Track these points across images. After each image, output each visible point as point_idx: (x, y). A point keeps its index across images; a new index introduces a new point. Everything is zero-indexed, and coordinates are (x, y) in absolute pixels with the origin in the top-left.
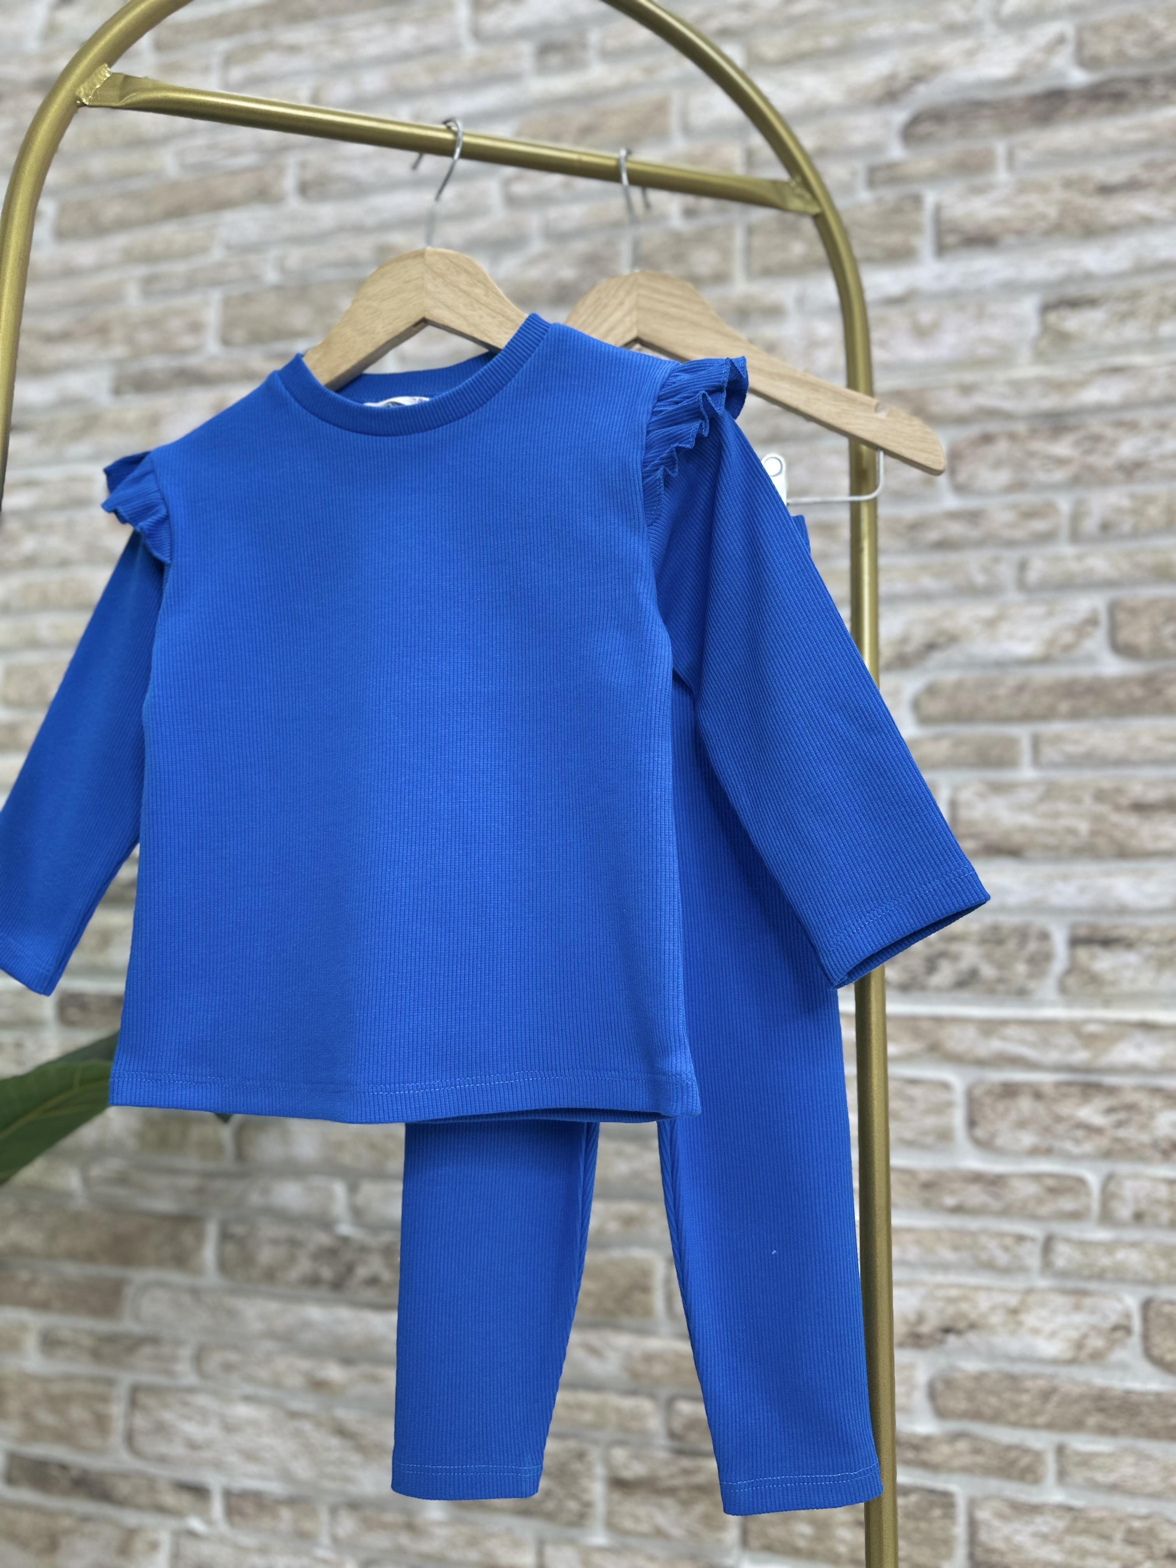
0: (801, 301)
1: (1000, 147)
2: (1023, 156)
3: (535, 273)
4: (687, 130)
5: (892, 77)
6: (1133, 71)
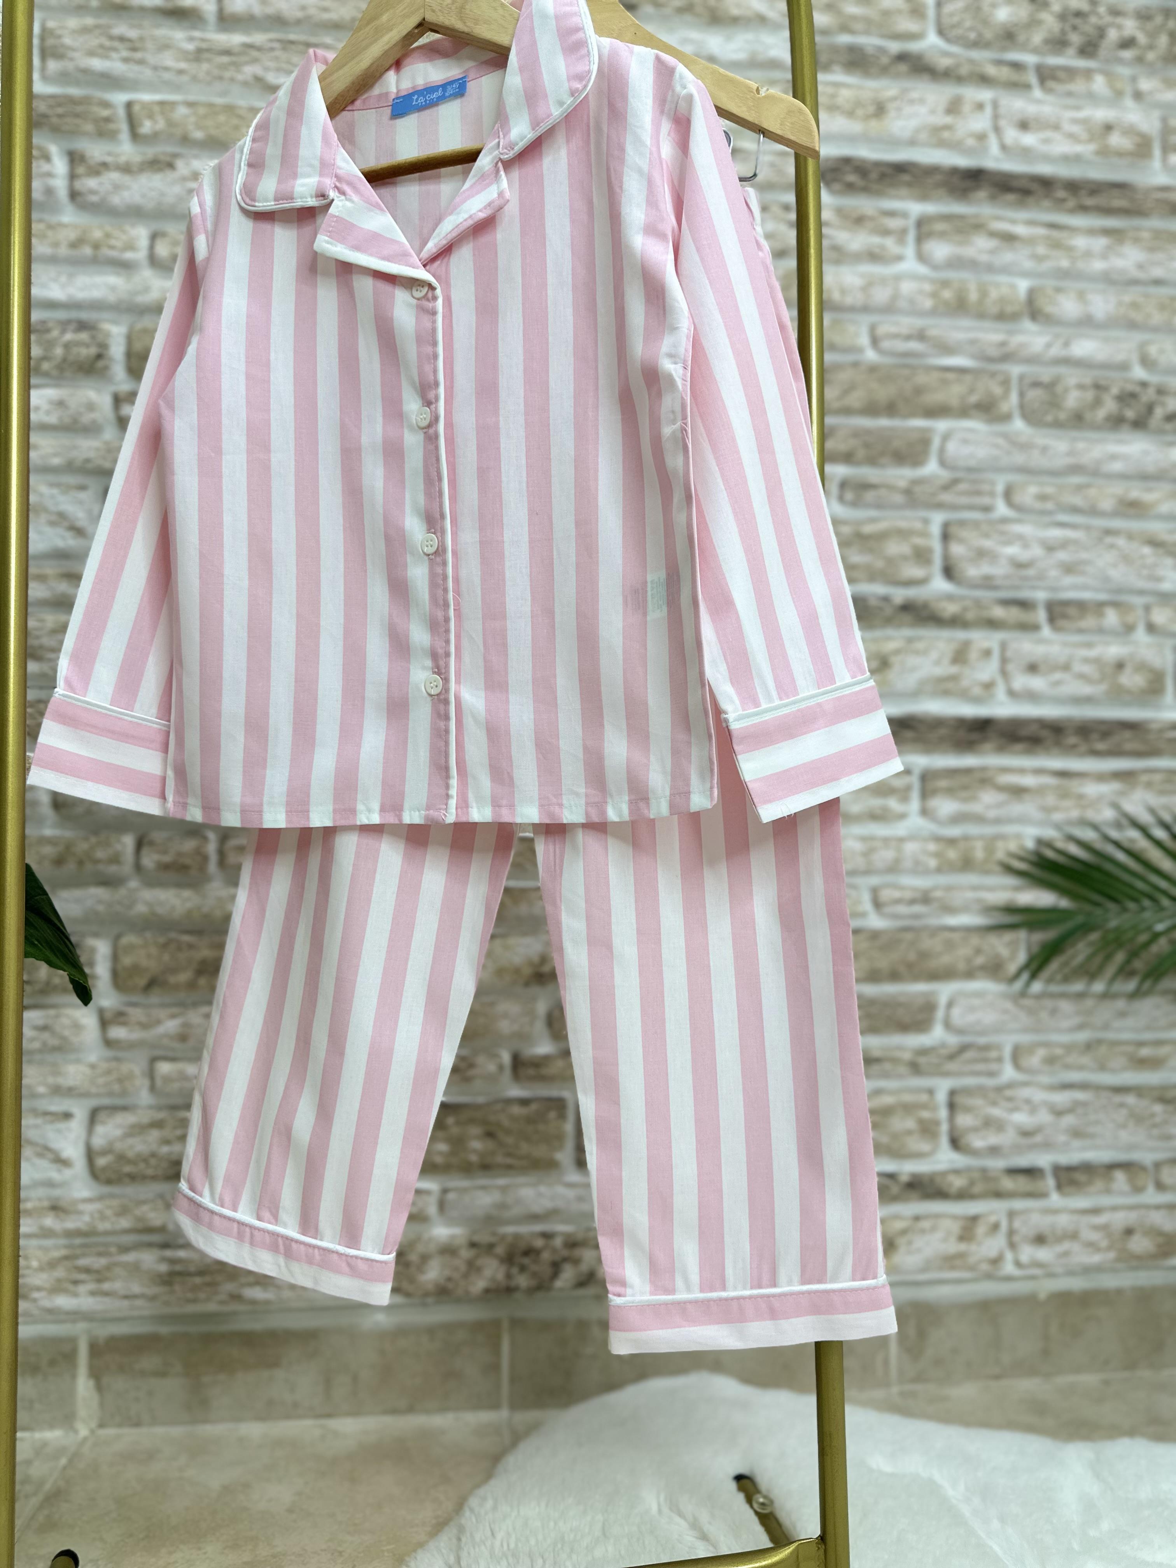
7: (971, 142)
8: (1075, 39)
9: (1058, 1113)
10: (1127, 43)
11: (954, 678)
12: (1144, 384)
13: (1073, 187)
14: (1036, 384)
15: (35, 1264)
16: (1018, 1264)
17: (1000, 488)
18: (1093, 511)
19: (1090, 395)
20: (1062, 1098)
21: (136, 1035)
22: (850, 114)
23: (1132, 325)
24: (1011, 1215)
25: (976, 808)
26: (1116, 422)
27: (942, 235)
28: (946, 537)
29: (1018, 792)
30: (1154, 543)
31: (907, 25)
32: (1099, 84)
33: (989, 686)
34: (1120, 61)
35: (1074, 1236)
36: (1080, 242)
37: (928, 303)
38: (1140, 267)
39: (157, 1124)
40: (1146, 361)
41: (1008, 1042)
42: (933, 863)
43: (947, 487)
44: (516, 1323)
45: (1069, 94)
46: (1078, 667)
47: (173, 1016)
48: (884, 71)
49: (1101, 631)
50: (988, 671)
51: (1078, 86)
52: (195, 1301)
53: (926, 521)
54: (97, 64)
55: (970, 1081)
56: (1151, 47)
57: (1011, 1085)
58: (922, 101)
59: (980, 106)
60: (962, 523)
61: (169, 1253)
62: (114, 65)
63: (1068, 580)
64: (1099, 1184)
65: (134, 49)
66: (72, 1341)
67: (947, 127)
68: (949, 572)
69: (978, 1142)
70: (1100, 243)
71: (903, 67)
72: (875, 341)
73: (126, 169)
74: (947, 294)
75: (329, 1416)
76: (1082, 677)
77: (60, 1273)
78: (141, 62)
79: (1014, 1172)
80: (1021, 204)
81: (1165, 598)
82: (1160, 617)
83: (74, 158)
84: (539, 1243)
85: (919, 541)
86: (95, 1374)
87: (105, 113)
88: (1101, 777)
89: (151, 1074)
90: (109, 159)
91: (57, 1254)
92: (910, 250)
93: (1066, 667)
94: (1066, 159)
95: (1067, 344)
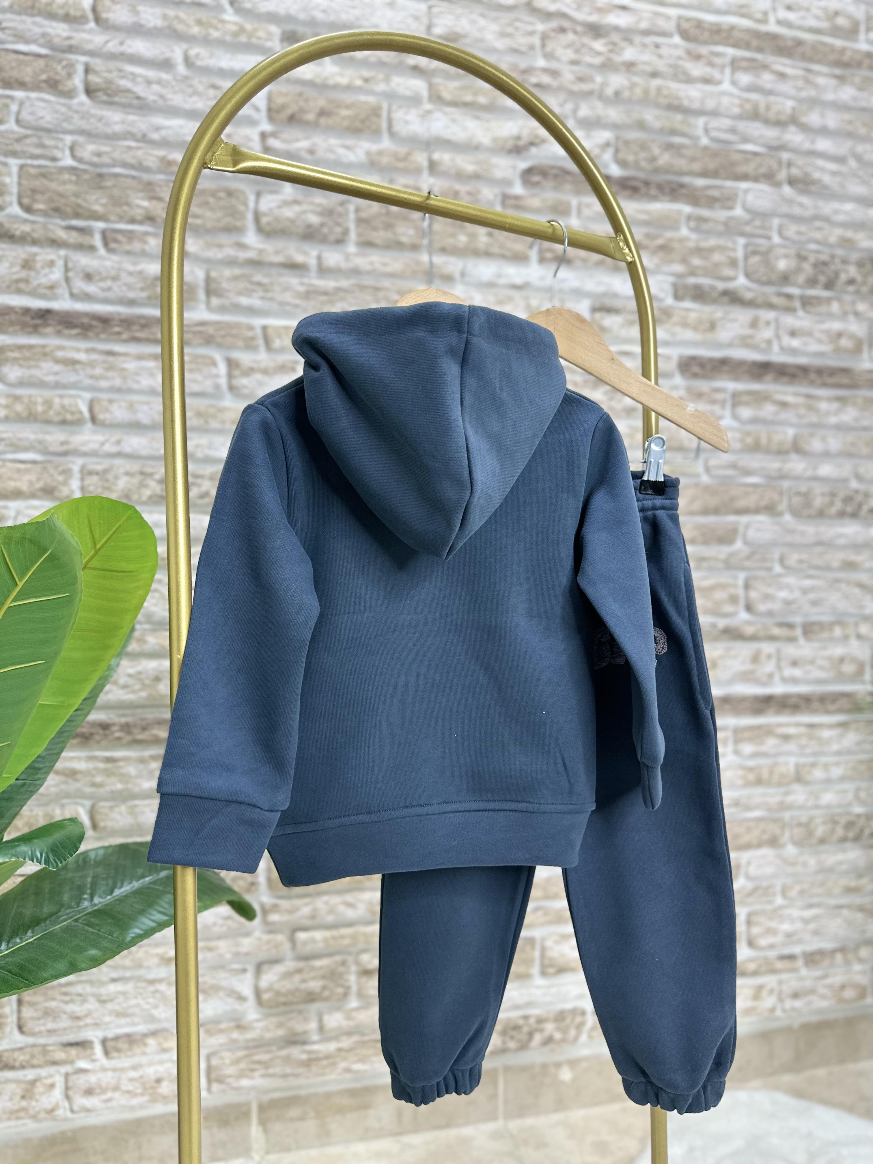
0: (463, 274)
1: (574, 202)
2: (586, 212)
3: (288, 213)
4: (392, 134)
5: (518, 138)
6: (641, 175)
7: (763, 345)
8: (822, 279)
9: (806, 921)
10: (851, 282)
11: (752, 672)
12: (857, 492)
13: (820, 371)
14: (798, 494)
15: (227, 1061)
16: (784, 1010)
17: (776, 556)
18: (828, 568)
19: (827, 499)
20: (809, 913)
21: (285, 918)
22: (695, 329)
23: (850, 455)
24: (780, 982)
25: (764, 748)
26: (842, 515)
27: (747, 404)
28: (747, 586)
29: (786, 738)
30: (862, 586)
31: (728, 272)
32: (835, 307)
33: (771, 676)
34: (847, 292)
35: (812, 992)
36: (823, 406)
37: (738, 446)
38: (856, 420)
39: (299, 971)
40: (859, 477)
41: (778, 884)
42: (740, 782)
43: (749, 558)
44: (507, 1069)
45: (819, 314)
46: (820, 662)
47: (306, 904)
48: (715, 301)
49: (831, 639)
50: (770, 667)
51: (823, 309)
52: (323, 1075)
53: (735, 578)
54: (244, 301)
55: (757, 907)
56: (864, 283)
57: (781, 907)
58: (735, 320)
59: (768, 323)
60: (755, 578)
61: (308, 1048)
62: (254, 301)
63: (815, 610)
64: (827, 962)
65: (266, 291)
66: (248, 1104)
67: (751, 337)
68: (749, 608)
69: (763, 942)
70: (835, 406)
71: (725, 299)
72: (707, 470)
73: (265, 372)
74: (749, 440)
75: (401, 1133)
76: (822, 668)
77: (242, 1065)
78: (271, 299)
79: (783, 958)
80: (791, 383)
81: (866, 619)
82: (864, 629)
83: (231, 364)
84: (521, 1022)
85: (732, 591)
86: (263, 1123)
87: (250, 334)
88: (831, 726)
89: (292, 940)
90: (255, 365)
91: (241, 1054)
92: (728, 413)
93: (812, 662)
94: (817, 354)
95: (815, 468)
